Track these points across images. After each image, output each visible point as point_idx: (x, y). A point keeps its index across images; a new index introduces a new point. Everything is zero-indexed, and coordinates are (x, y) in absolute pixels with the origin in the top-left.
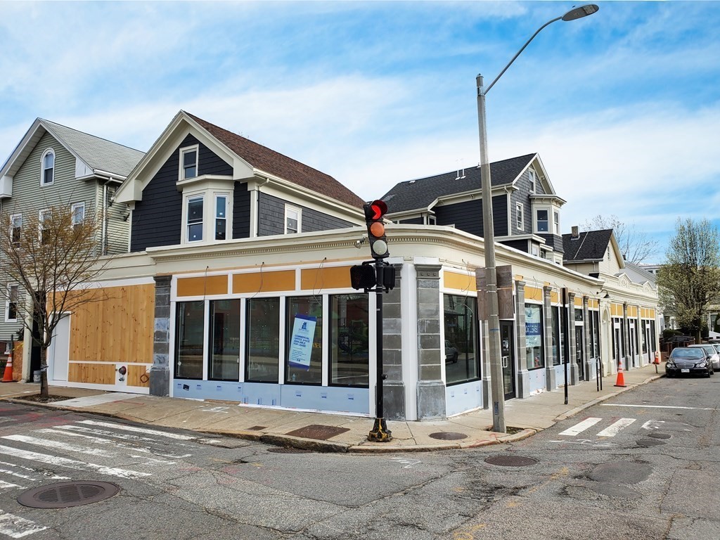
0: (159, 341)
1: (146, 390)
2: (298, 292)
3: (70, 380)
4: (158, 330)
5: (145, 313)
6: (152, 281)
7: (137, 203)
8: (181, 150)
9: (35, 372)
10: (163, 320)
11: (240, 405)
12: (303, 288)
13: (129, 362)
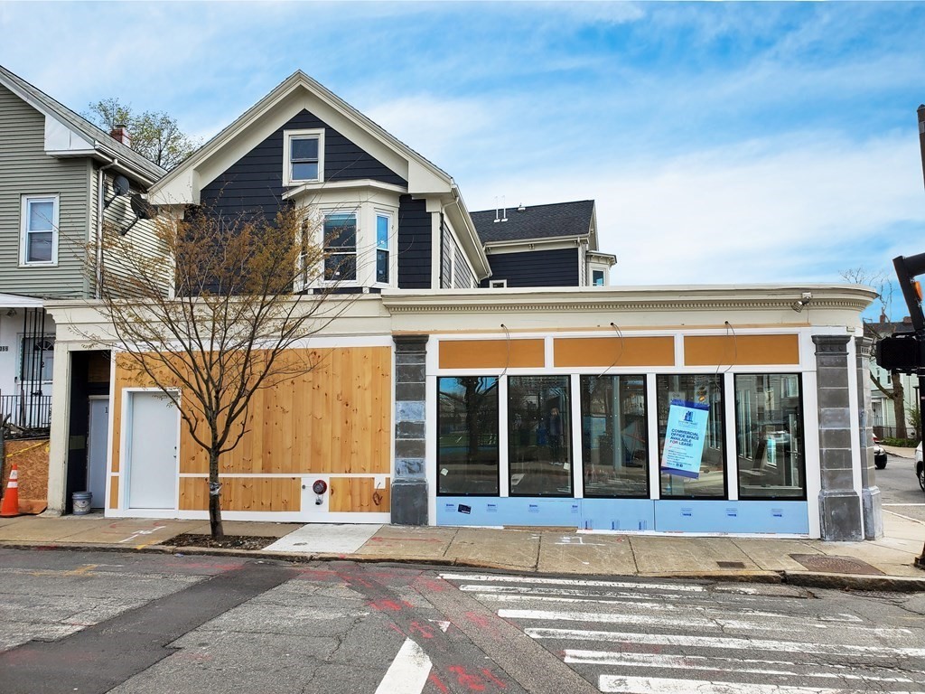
0: (405, 437)
1: (385, 517)
2: (680, 367)
3: (183, 506)
4: (406, 419)
5: (368, 394)
6: (388, 341)
7: (190, 211)
8: (286, 133)
9: (77, 496)
10: (414, 405)
11: (578, 532)
12: (687, 363)
13: (332, 472)
